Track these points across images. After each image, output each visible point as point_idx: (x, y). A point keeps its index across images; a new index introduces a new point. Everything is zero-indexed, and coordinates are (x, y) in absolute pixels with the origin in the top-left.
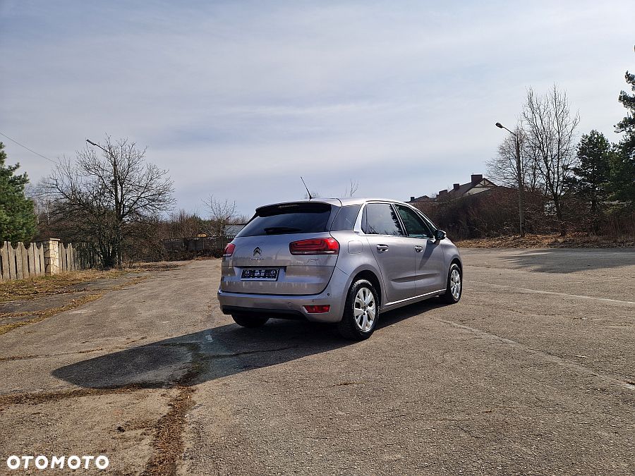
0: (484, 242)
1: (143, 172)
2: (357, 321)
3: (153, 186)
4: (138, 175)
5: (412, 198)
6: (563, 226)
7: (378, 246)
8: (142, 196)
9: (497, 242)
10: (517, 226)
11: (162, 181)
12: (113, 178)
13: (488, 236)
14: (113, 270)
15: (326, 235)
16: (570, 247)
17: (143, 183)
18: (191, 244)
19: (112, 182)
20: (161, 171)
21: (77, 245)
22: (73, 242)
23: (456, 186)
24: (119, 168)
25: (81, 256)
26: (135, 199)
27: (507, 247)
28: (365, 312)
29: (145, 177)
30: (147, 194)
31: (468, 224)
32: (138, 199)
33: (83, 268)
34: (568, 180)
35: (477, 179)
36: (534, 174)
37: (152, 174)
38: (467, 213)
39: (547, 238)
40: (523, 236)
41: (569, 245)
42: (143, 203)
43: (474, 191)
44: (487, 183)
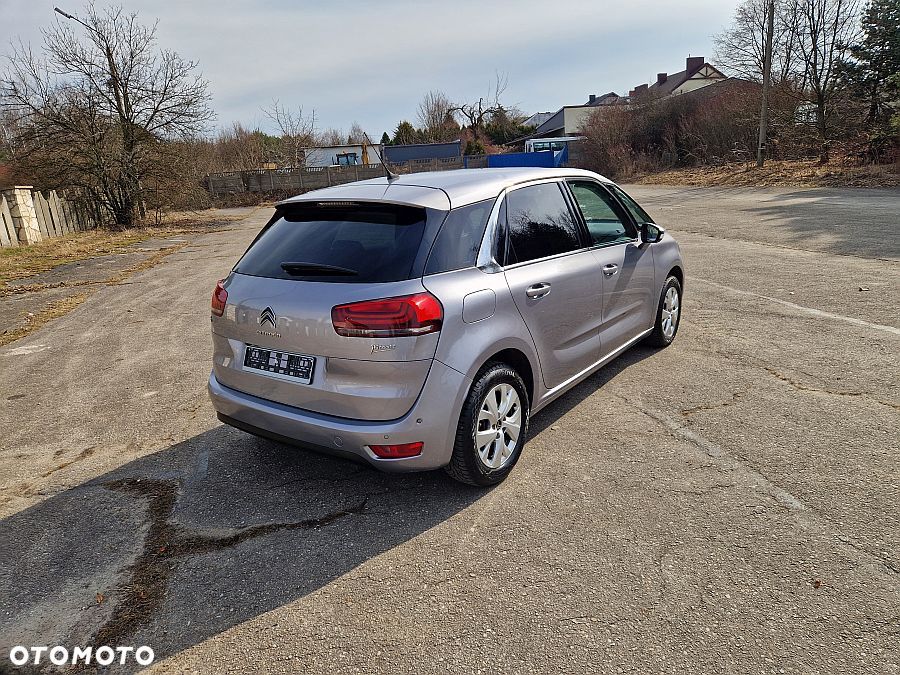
0: (700, 175)
1: (157, 66)
2: (483, 455)
3: (176, 89)
4: (149, 72)
5: (592, 98)
6: (827, 148)
7: (531, 290)
8: (161, 107)
9: (721, 176)
10: (753, 147)
11: (189, 81)
12: (108, 77)
13: (708, 164)
14: (128, 233)
15: (413, 287)
16: (836, 185)
17: (159, 85)
18: (253, 182)
19: (109, 84)
20: (186, 62)
21: (66, 192)
22: (58, 188)
23: (662, 78)
24: (118, 60)
25: (76, 209)
26: (151, 113)
27: (737, 185)
28: (501, 432)
29: (161, 73)
30: (169, 103)
31: (678, 145)
32: (155, 113)
33: (82, 227)
34: (841, 68)
35: (695, 65)
36: (788, 58)
37: (173, 68)
38: (678, 127)
39: (799, 168)
40: (760, 165)
41: (833, 182)
42: (164, 121)
43: (691, 86)
44: (710, 71)
